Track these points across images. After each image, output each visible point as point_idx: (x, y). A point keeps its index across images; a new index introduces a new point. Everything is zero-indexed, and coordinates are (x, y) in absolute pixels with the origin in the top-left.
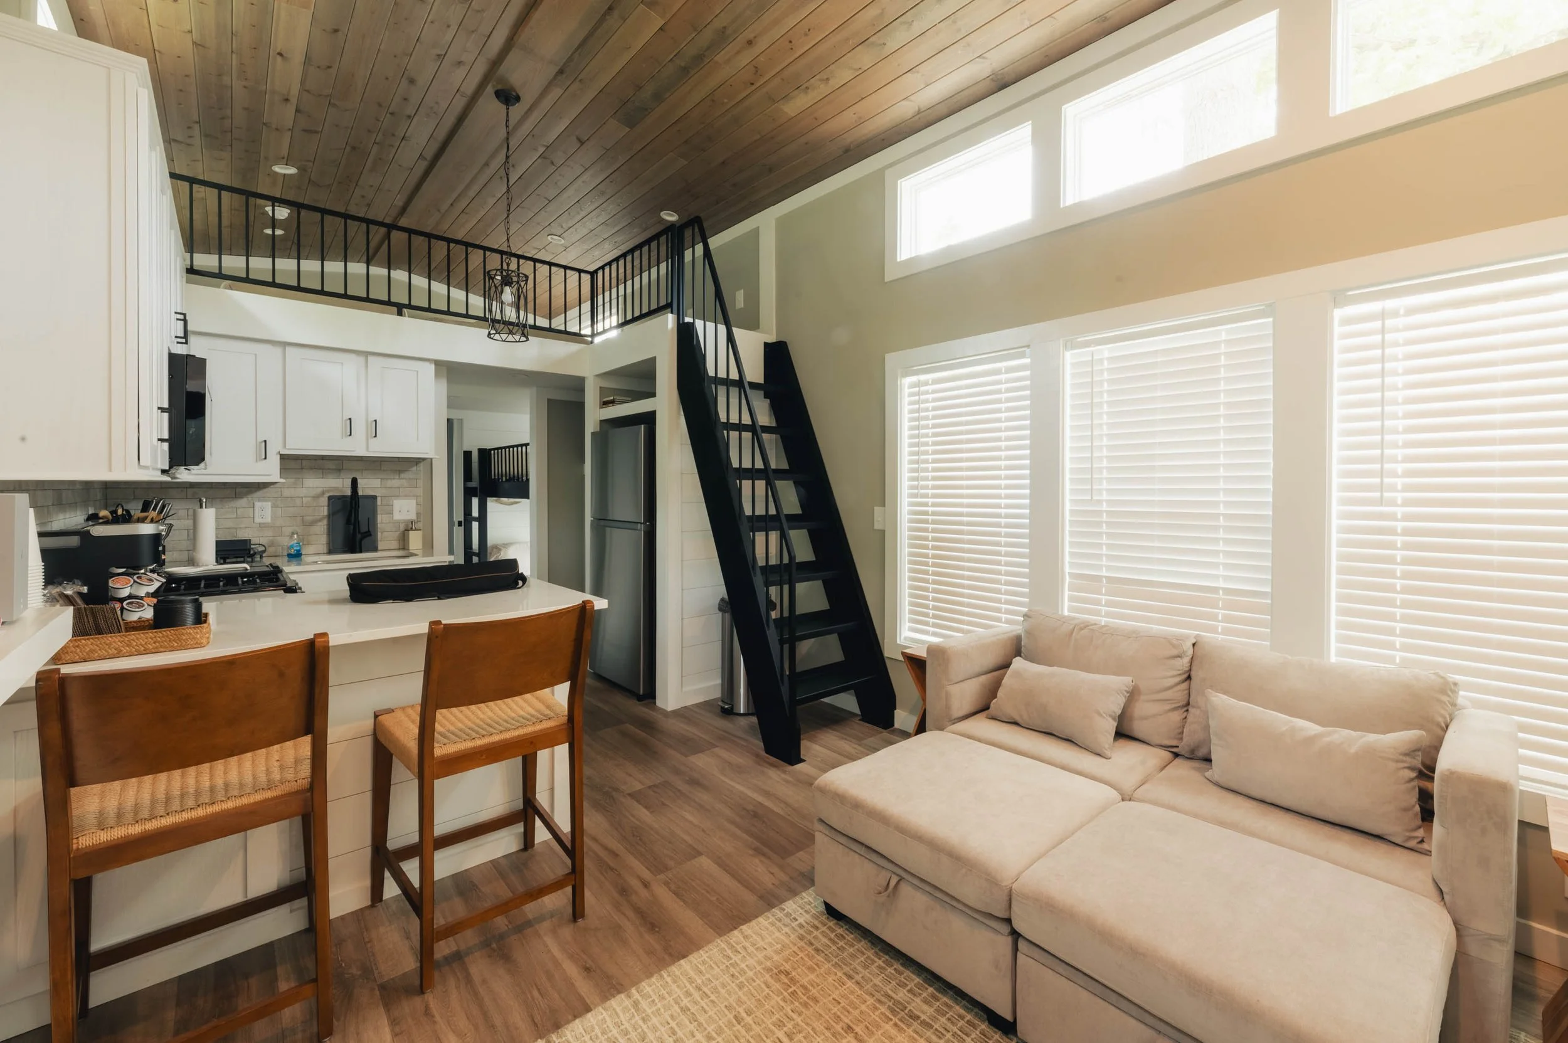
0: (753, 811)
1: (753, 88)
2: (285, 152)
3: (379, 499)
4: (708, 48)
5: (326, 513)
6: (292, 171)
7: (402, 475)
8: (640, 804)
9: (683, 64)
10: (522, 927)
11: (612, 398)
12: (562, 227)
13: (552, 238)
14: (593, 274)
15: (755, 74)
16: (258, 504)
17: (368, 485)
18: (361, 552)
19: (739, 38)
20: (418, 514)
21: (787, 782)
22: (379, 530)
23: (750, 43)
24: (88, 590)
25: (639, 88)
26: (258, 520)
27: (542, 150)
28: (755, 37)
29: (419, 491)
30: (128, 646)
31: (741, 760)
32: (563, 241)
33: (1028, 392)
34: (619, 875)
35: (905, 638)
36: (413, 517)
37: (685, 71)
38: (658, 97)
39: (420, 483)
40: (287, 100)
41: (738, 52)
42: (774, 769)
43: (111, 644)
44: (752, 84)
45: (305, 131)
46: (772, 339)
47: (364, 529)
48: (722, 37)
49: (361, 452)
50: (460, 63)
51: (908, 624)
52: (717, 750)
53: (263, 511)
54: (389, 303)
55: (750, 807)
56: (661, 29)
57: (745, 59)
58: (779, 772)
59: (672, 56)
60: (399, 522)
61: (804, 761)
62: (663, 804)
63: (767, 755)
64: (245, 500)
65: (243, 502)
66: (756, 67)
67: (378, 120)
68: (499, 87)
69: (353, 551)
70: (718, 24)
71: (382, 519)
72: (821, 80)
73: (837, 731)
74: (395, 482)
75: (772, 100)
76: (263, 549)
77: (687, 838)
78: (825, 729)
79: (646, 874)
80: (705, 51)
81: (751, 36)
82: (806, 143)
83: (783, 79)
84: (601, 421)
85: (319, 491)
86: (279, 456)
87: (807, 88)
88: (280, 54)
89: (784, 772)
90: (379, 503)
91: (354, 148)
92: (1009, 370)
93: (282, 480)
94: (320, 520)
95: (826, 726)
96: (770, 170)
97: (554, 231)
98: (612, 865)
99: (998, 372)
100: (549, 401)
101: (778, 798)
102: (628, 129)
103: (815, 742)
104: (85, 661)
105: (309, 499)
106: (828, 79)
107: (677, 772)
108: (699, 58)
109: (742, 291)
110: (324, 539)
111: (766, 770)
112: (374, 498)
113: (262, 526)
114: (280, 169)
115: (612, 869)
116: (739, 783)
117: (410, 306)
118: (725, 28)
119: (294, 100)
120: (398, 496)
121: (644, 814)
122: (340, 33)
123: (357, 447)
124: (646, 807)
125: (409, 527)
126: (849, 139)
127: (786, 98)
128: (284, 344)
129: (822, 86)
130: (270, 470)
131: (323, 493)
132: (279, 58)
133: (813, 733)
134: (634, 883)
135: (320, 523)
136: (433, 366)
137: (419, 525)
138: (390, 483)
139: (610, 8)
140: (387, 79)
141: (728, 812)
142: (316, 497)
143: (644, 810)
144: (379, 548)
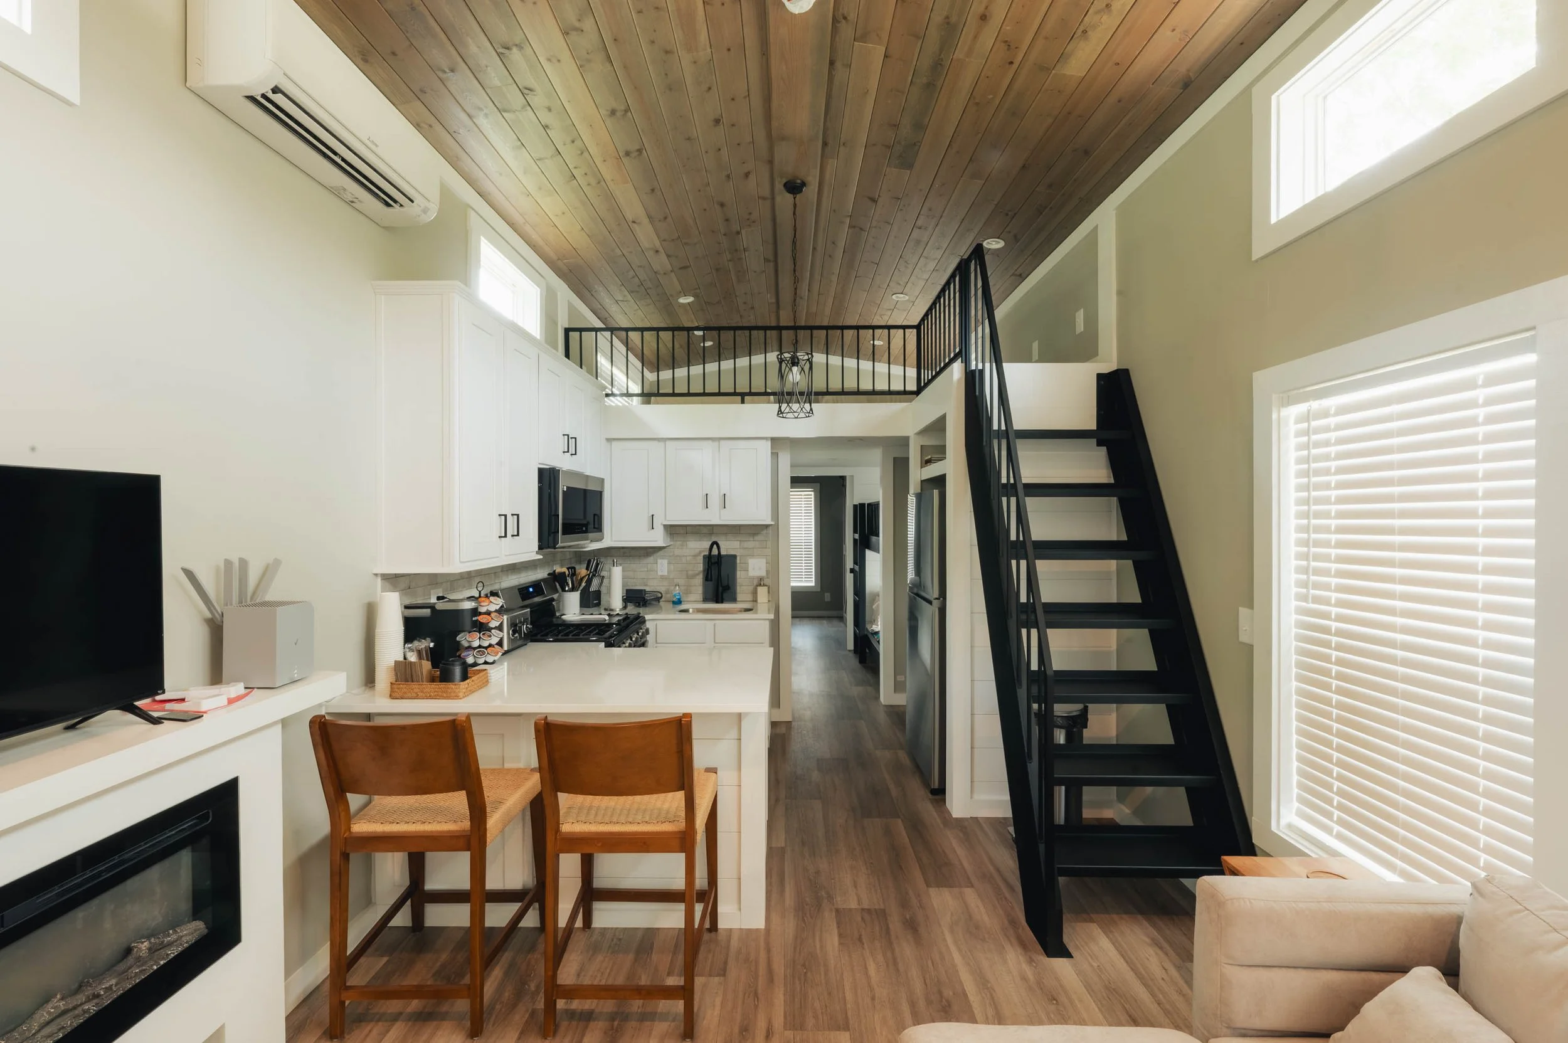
0: (947, 1001)
1: (1015, 66)
2: (679, 288)
3: (738, 558)
4: (941, 50)
5: (702, 569)
6: (690, 299)
7: (756, 538)
8: (838, 927)
9: (924, 80)
10: (647, 1017)
11: (930, 457)
12: (900, 284)
13: (897, 297)
14: (918, 327)
15: (1008, 49)
16: (659, 561)
17: (728, 547)
18: (722, 602)
19: (968, 19)
20: (767, 572)
21: (1024, 978)
22: (738, 584)
23: (984, 18)
24: (434, 646)
25: (896, 126)
26: (660, 573)
27: (848, 221)
28: (986, 8)
29: (768, 551)
30: (422, 692)
31: (986, 918)
32: (907, 298)
33: (1532, 422)
34: (756, 1007)
35: (1290, 826)
36: (763, 573)
37: (930, 86)
38: (919, 126)
39: (769, 544)
40: (657, 251)
41: (976, 37)
42: (1019, 950)
43: (413, 689)
44: (1011, 63)
45: (681, 268)
46: (1107, 367)
47: (725, 583)
48: (950, 29)
49: (716, 521)
50: (747, 175)
51: (1296, 805)
52: (969, 893)
53: (662, 566)
54: (735, 394)
55: (948, 993)
56: (886, 56)
57: (988, 38)
58: (1021, 958)
59: (910, 78)
60: (753, 578)
61: (1067, 954)
62: (860, 939)
63: (1026, 924)
64: (652, 558)
65: (651, 559)
66: (1006, 42)
67: (720, 243)
68: (784, 181)
69: (717, 602)
70: (938, 18)
71: (740, 575)
72: (1098, 12)
73: (1154, 926)
74: (750, 544)
75: (1044, 69)
76: (660, 595)
77: (849, 996)
78: (1139, 917)
79: (778, 1022)
80: (940, 55)
81: (981, 9)
82: (1119, 101)
83: (1046, 38)
84: (922, 481)
85: (697, 551)
86: (662, 526)
87: (1085, 32)
88: (634, 222)
89: (1031, 961)
90: (738, 561)
91: (717, 270)
92: (1493, 380)
93: (672, 543)
94: (698, 574)
95: (1142, 912)
96: (1087, 153)
97: (895, 291)
98: (760, 991)
99: (1469, 384)
100: (895, 459)
101: (992, 998)
102: (909, 172)
103: (1107, 932)
104: (402, 699)
105: (691, 557)
106: (1108, 6)
107: (904, 904)
108: (937, 66)
109: (1082, 310)
110: (700, 590)
111: (1008, 947)
112: (735, 557)
113: (663, 578)
114: (683, 300)
115: (756, 995)
116: (960, 950)
117: (751, 394)
118: (947, 17)
119: (661, 249)
120: (752, 556)
121: (832, 941)
122: (656, 190)
123: (714, 517)
124: (840, 935)
125: (760, 582)
126: (1182, 67)
127: (1063, 57)
128: (664, 440)
129: (1105, 17)
130: (657, 538)
131: (700, 552)
132: (635, 225)
133: (1115, 917)
134: (761, 1024)
135: (698, 577)
136: (769, 443)
137: (766, 581)
138: (746, 545)
139: (832, 63)
140: (705, 210)
141: (918, 987)
142: (695, 556)
143: (836, 939)
144: (738, 600)
